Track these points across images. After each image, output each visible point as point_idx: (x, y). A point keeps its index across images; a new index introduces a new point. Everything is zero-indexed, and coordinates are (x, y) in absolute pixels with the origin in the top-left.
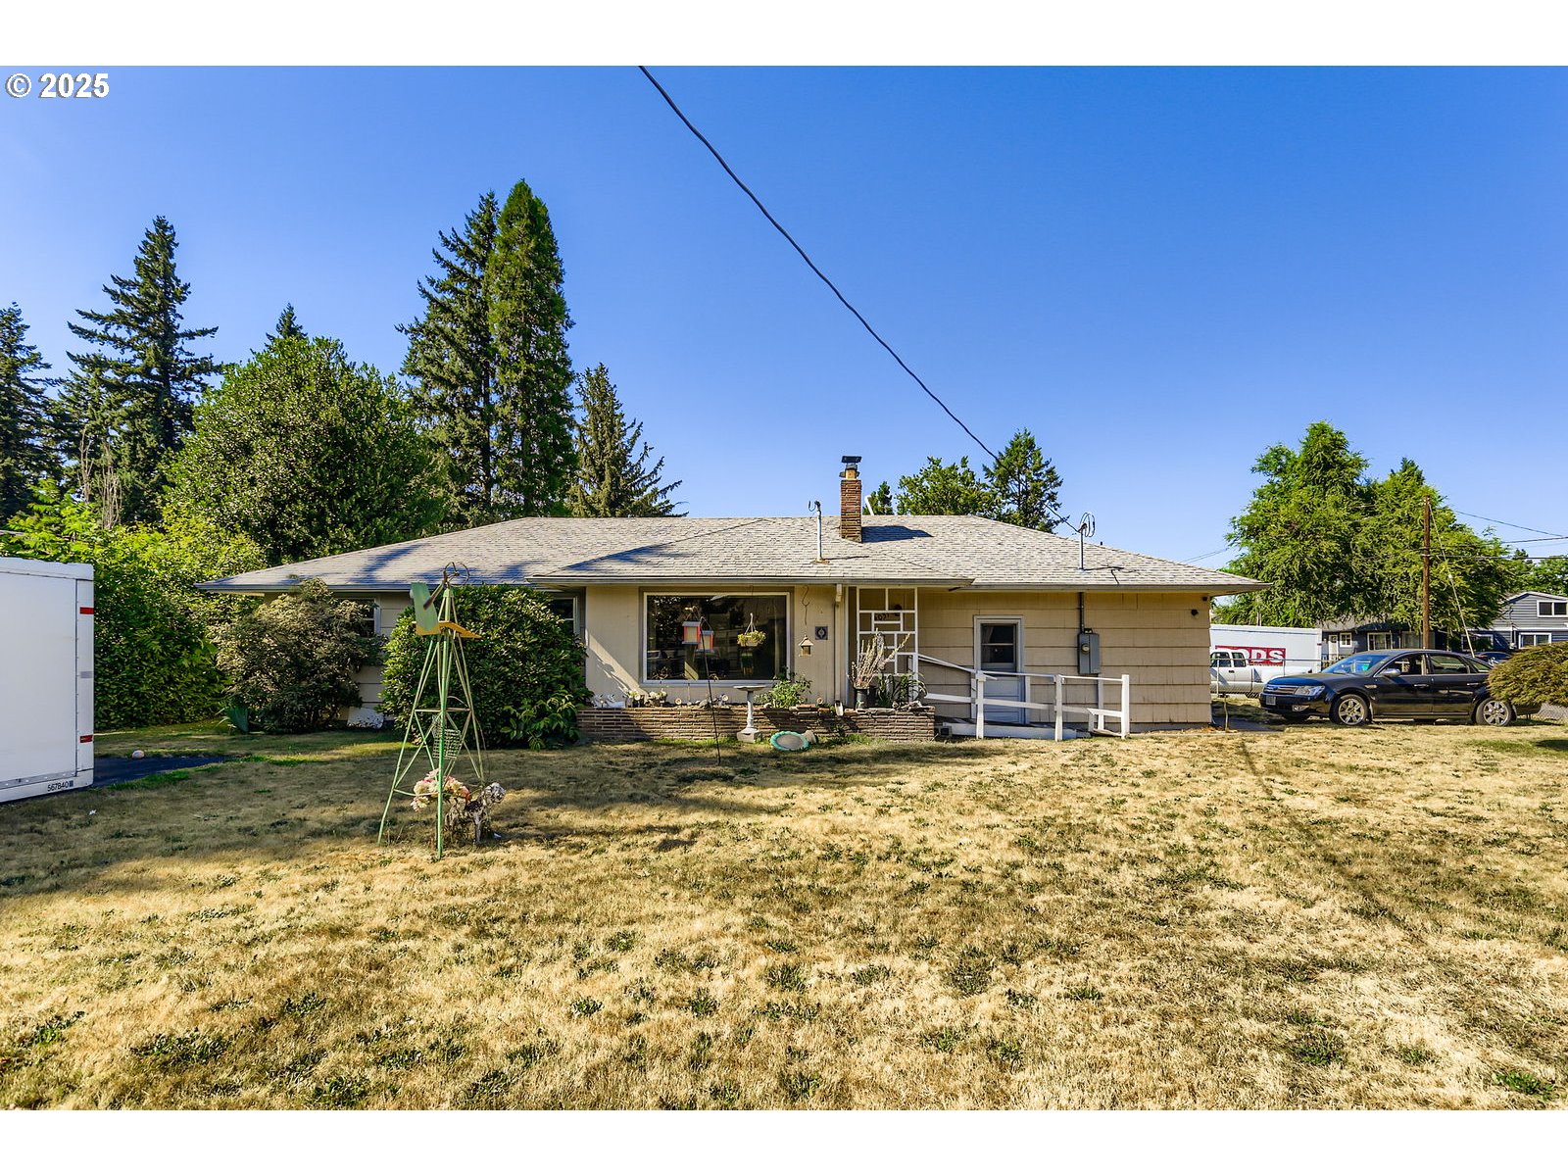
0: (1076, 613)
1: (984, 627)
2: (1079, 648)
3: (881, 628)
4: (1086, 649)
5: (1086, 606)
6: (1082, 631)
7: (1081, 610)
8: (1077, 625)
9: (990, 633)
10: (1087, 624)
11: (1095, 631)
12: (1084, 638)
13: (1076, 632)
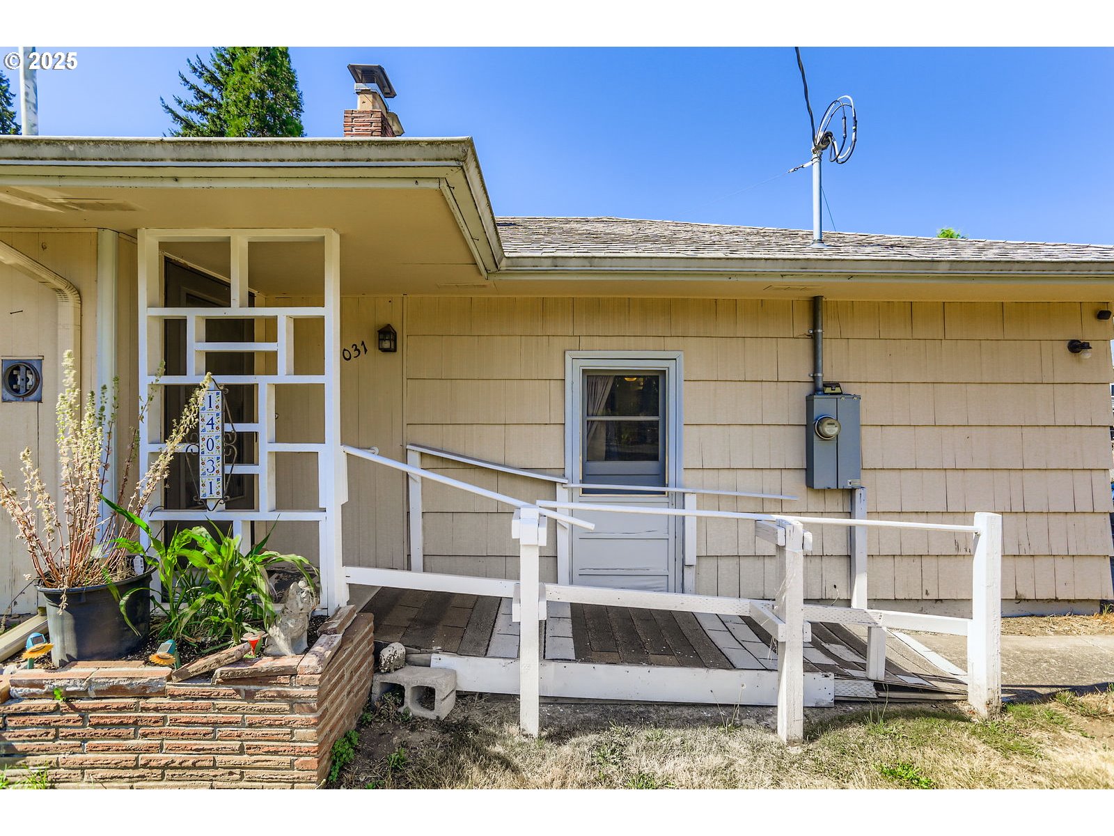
0: (806, 345)
1: (591, 378)
2: (812, 428)
3: (216, 364)
4: (830, 430)
5: (828, 329)
6: (819, 388)
7: (814, 337)
8: (805, 373)
9: (604, 392)
10: (828, 373)
11: (846, 388)
12: (822, 405)
13: (807, 389)
